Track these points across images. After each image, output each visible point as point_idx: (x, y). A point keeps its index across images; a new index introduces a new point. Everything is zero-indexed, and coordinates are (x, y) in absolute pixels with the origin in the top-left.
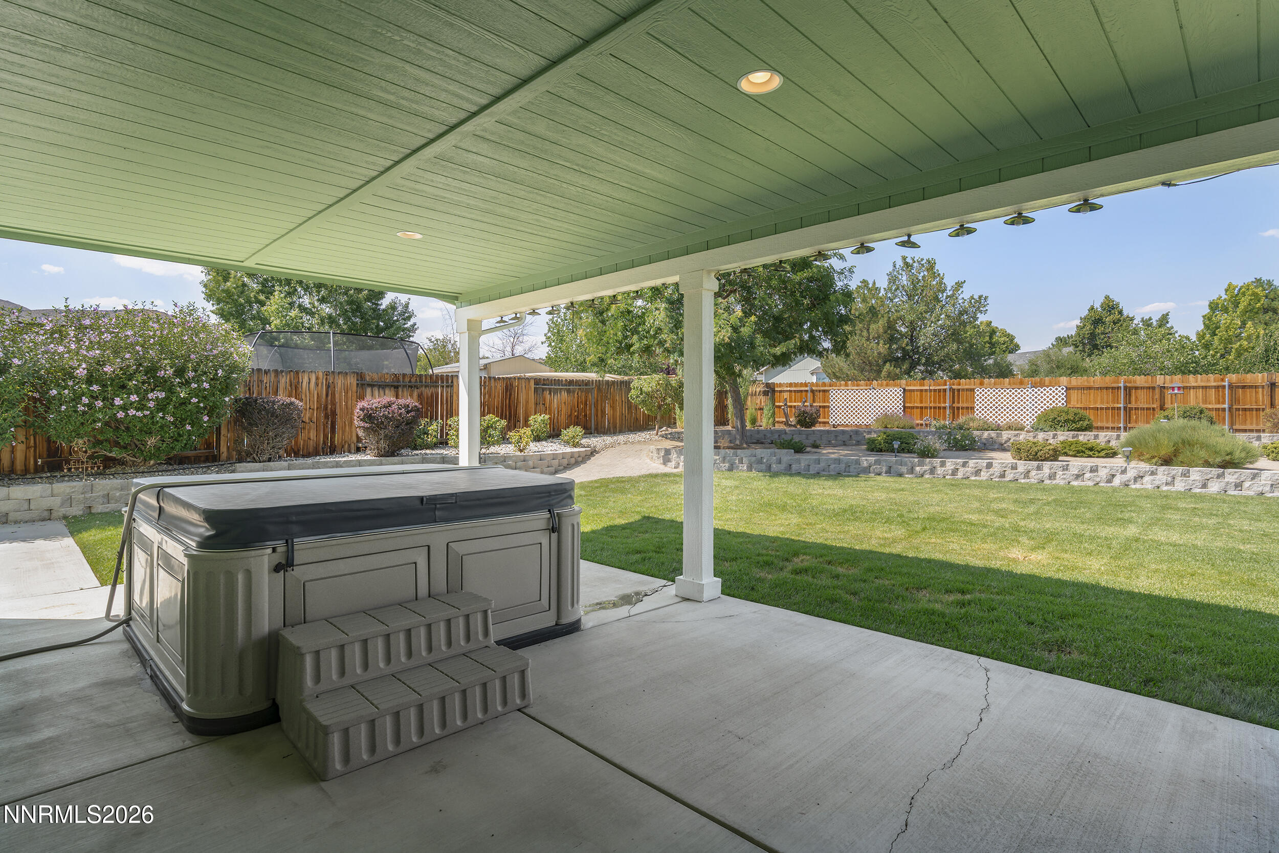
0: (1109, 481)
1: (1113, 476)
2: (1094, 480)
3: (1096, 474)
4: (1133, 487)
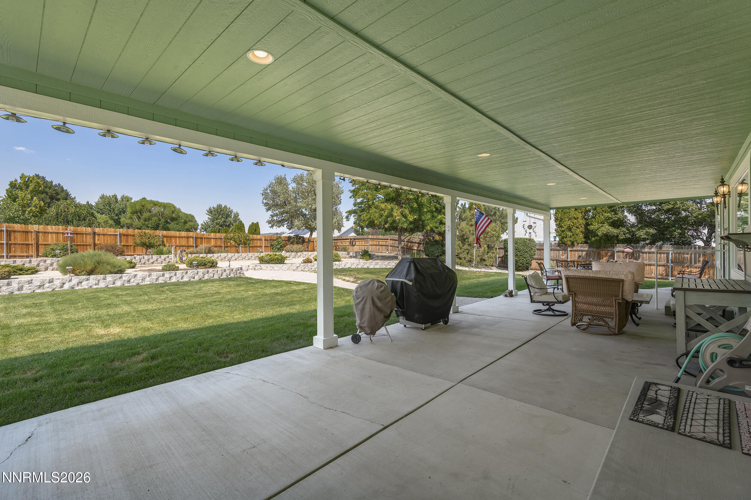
0: (62, 287)
1: (64, 284)
2: (51, 288)
3: (52, 284)
4: (77, 288)
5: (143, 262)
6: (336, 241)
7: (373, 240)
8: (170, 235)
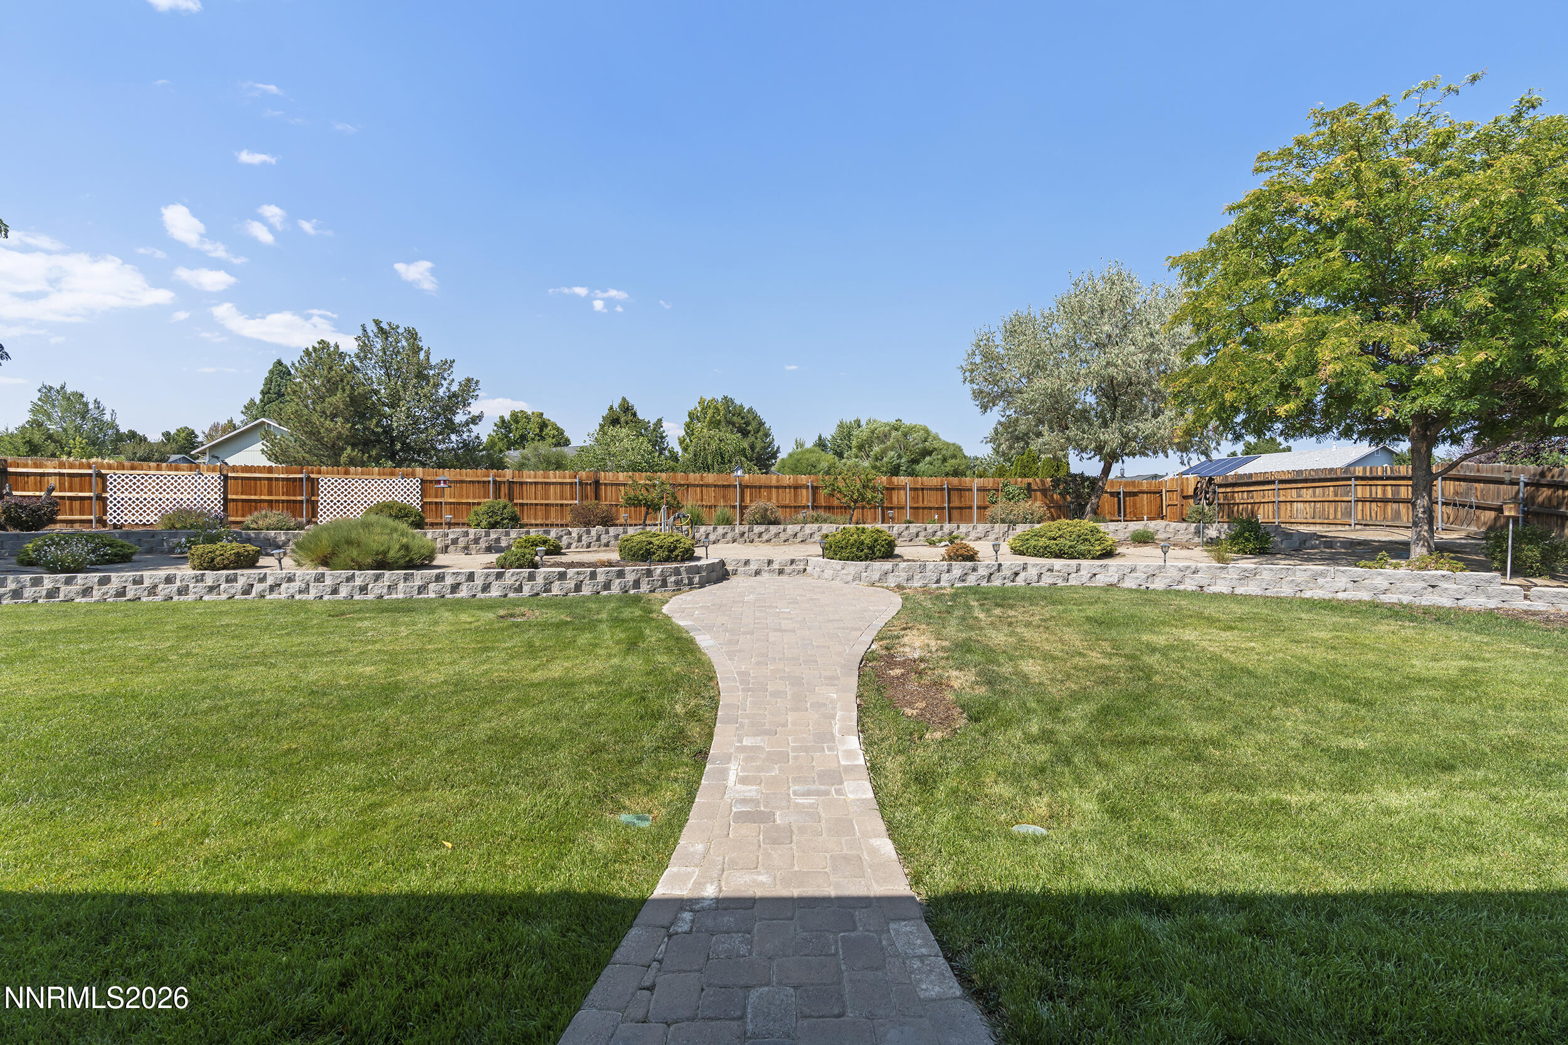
0: (246, 592)
1: (251, 586)
2: (229, 593)
3: (232, 584)
5: (605, 541)
6: (1228, 490)
7: (1370, 482)
8: (758, 484)
